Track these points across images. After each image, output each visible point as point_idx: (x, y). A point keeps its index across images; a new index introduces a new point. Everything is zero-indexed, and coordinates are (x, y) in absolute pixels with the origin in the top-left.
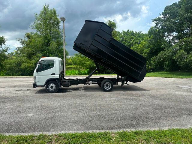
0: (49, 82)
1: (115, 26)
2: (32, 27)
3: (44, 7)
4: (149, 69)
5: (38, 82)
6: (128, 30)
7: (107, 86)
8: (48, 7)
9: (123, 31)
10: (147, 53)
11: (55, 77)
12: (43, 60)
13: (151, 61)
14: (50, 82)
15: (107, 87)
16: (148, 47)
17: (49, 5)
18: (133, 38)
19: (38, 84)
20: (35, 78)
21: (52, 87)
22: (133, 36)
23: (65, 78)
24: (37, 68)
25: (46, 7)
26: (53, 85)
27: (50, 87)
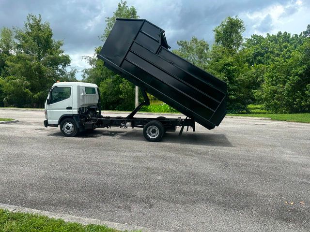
0: (64, 119)
1: (241, 27)
2: (102, 39)
3: (120, 5)
4: (301, 107)
5: (50, 118)
6: (280, 33)
7: (154, 131)
8: (124, 4)
9: (268, 34)
10: (300, 76)
11: (71, 113)
12: (56, 87)
13: (308, 90)
14: (66, 120)
15: (154, 134)
16: (302, 64)
17: (126, 2)
18: (286, 47)
19: (50, 122)
20: (46, 113)
21: (68, 128)
22: (288, 42)
23: (102, 114)
24: (48, 98)
25: (122, 5)
26: (71, 125)
27: (65, 126)
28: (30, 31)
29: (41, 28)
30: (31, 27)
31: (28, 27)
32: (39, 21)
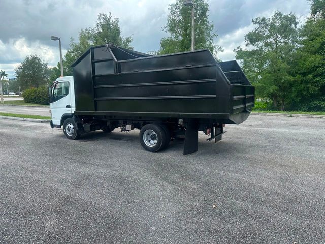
5: (54, 119)
11: (70, 112)
14: (67, 120)
19: (54, 122)
21: (69, 129)
26: (72, 126)
28: (101, 31)
29: (111, 26)
30: (102, 26)
31: (99, 27)
32: (109, 20)
